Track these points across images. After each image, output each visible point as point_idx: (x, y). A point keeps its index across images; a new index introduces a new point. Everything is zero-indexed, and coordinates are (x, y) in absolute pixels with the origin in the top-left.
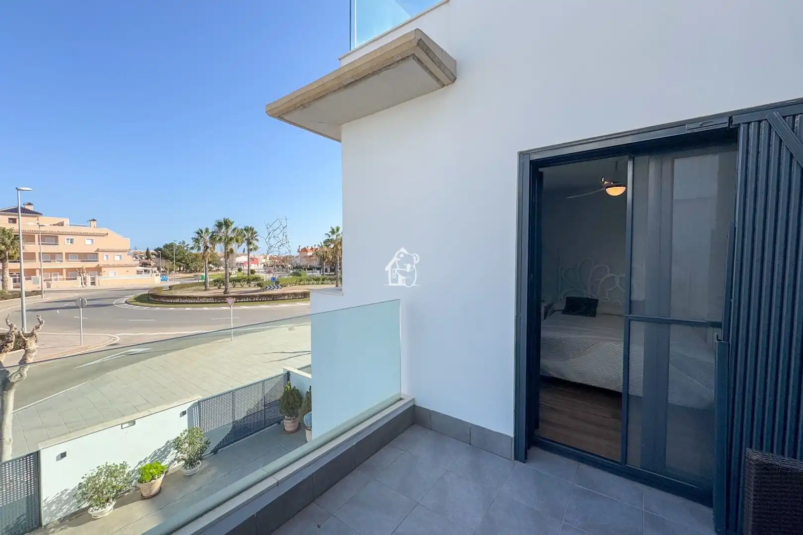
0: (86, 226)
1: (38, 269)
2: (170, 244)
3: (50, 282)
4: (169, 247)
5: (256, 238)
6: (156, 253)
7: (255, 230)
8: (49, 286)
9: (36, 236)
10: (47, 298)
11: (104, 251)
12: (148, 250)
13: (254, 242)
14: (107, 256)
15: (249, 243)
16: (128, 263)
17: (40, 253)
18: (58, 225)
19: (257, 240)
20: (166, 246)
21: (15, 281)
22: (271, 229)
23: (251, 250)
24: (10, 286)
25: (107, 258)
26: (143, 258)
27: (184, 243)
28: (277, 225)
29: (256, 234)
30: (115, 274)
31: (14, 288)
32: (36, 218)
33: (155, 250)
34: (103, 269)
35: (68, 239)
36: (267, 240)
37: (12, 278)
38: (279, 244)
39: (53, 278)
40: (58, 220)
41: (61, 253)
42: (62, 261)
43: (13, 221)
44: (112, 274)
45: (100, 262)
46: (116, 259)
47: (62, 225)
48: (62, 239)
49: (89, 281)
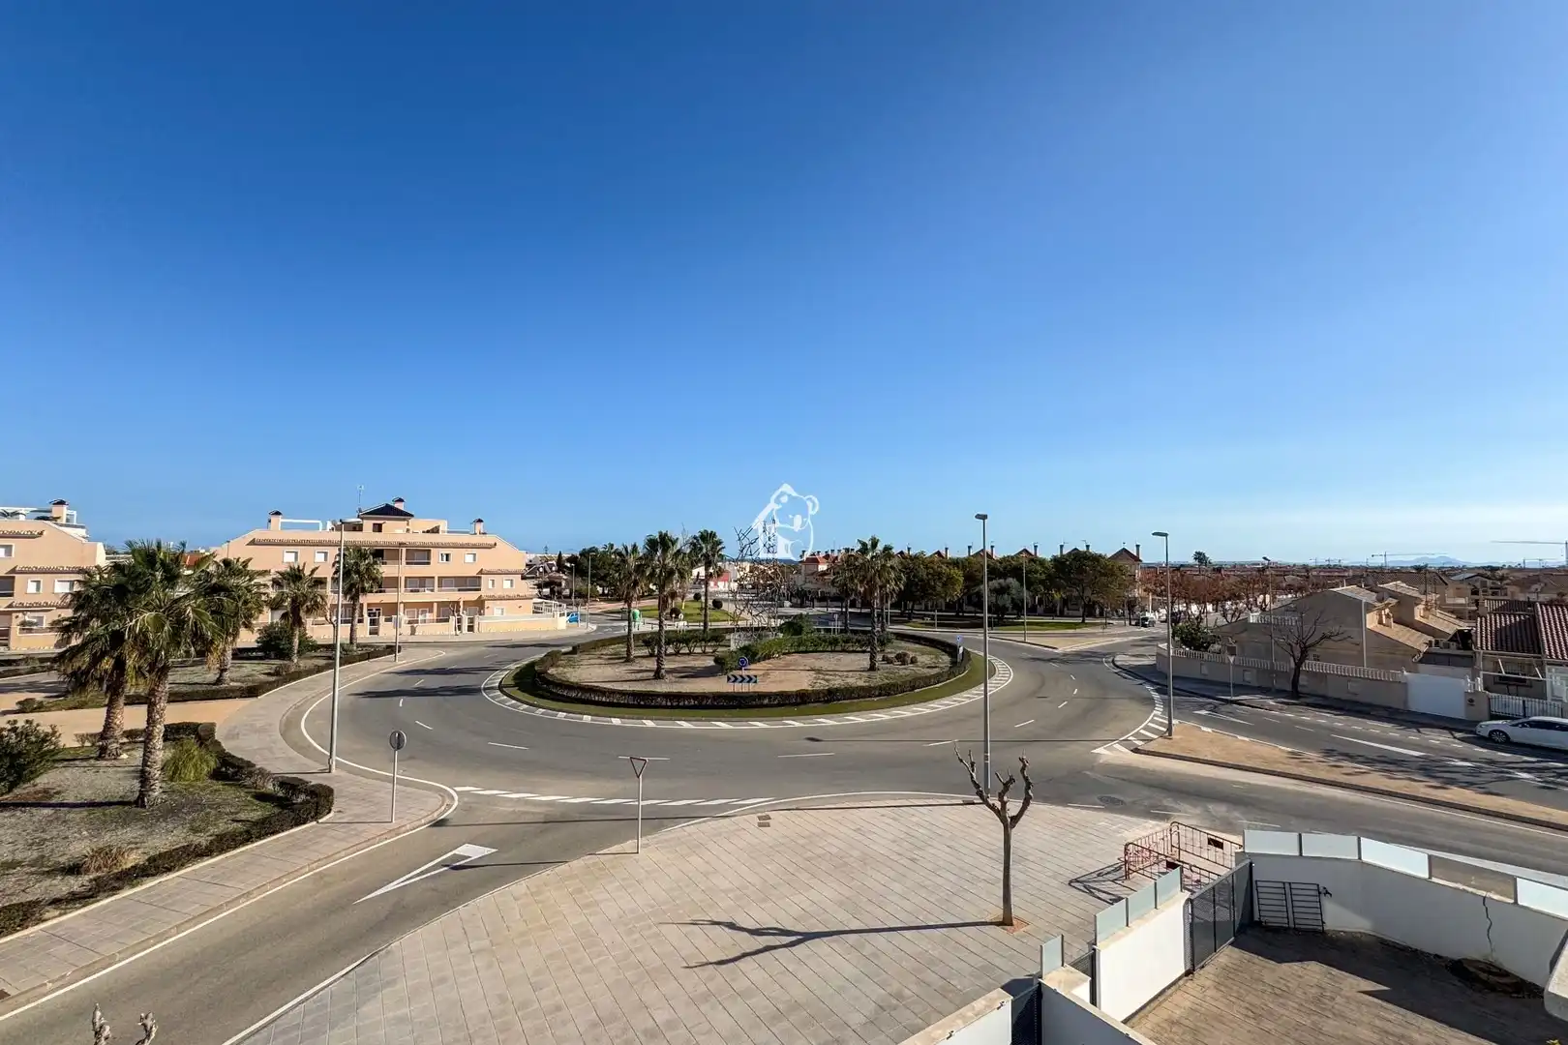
0: (469, 532)
1: (402, 603)
3: (416, 626)
8: (413, 631)
9: (404, 549)
11: (489, 573)
14: (493, 580)
16: (523, 594)
17: (406, 578)
18: (432, 531)
21: (372, 623)
24: (366, 631)
25: (493, 585)
30: (502, 612)
31: (370, 633)
32: (406, 522)
34: (487, 604)
35: (443, 555)
37: (369, 618)
39: (420, 617)
40: (434, 523)
41: (433, 578)
42: (433, 591)
43: (378, 528)
44: (497, 613)
45: (483, 593)
46: (505, 585)
47: (438, 532)
48: (436, 554)
49: (465, 624)
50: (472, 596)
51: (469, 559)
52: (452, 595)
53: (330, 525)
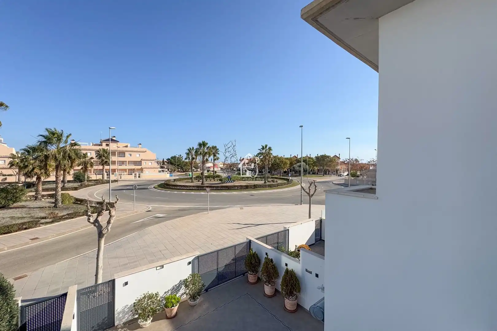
0: (137, 147)
1: (117, 169)
2: (174, 156)
3: (121, 176)
4: (173, 158)
5: (218, 152)
6: (167, 161)
7: (218, 148)
8: (121, 178)
9: (116, 152)
10: (120, 184)
11: (144, 160)
12: (163, 159)
13: (217, 155)
14: (146, 162)
15: (215, 156)
16: (155, 167)
17: (117, 161)
18: (125, 147)
19: (218, 154)
20: (172, 158)
21: (107, 175)
22: (227, 147)
23: (215, 159)
24: (105, 178)
25: (146, 164)
26: (161, 164)
27: (181, 155)
28: (230, 144)
29: (218, 150)
30: (149, 172)
31: (107, 178)
32: (116, 144)
33: (167, 160)
34: (144, 170)
35: (129, 154)
36: (225, 153)
37: (106, 173)
38: (231, 156)
39: (122, 173)
40: (126, 144)
41: (126, 161)
42: (126, 165)
43: (107, 145)
44: (147, 172)
45: (143, 166)
46: (149, 164)
47: (127, 147)
48: (127, 154)
49: (137, 175)
50: (139, 167)
51: (138, 155)
52: (133, 167)
53: (91, 144)
